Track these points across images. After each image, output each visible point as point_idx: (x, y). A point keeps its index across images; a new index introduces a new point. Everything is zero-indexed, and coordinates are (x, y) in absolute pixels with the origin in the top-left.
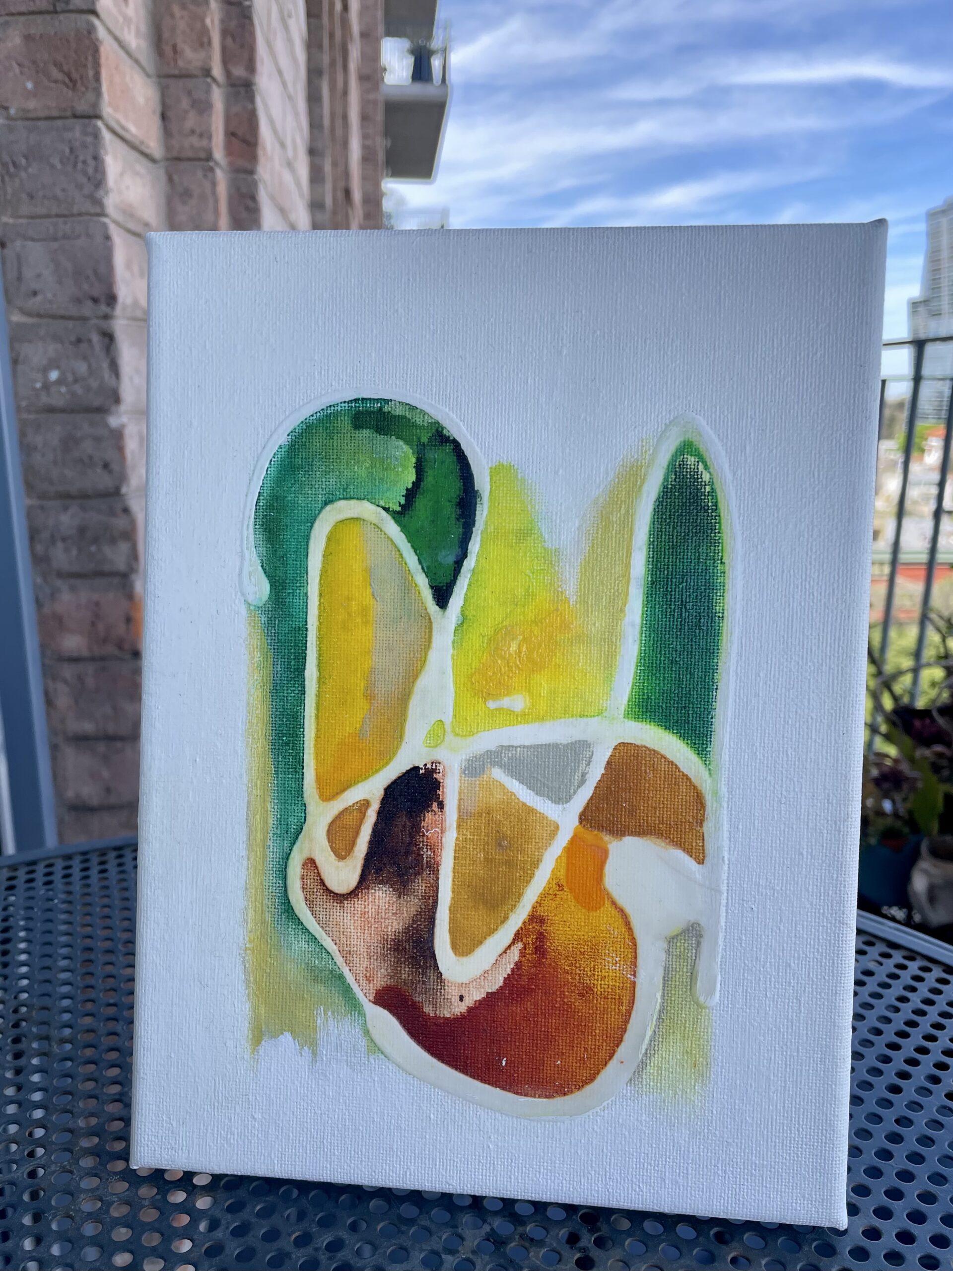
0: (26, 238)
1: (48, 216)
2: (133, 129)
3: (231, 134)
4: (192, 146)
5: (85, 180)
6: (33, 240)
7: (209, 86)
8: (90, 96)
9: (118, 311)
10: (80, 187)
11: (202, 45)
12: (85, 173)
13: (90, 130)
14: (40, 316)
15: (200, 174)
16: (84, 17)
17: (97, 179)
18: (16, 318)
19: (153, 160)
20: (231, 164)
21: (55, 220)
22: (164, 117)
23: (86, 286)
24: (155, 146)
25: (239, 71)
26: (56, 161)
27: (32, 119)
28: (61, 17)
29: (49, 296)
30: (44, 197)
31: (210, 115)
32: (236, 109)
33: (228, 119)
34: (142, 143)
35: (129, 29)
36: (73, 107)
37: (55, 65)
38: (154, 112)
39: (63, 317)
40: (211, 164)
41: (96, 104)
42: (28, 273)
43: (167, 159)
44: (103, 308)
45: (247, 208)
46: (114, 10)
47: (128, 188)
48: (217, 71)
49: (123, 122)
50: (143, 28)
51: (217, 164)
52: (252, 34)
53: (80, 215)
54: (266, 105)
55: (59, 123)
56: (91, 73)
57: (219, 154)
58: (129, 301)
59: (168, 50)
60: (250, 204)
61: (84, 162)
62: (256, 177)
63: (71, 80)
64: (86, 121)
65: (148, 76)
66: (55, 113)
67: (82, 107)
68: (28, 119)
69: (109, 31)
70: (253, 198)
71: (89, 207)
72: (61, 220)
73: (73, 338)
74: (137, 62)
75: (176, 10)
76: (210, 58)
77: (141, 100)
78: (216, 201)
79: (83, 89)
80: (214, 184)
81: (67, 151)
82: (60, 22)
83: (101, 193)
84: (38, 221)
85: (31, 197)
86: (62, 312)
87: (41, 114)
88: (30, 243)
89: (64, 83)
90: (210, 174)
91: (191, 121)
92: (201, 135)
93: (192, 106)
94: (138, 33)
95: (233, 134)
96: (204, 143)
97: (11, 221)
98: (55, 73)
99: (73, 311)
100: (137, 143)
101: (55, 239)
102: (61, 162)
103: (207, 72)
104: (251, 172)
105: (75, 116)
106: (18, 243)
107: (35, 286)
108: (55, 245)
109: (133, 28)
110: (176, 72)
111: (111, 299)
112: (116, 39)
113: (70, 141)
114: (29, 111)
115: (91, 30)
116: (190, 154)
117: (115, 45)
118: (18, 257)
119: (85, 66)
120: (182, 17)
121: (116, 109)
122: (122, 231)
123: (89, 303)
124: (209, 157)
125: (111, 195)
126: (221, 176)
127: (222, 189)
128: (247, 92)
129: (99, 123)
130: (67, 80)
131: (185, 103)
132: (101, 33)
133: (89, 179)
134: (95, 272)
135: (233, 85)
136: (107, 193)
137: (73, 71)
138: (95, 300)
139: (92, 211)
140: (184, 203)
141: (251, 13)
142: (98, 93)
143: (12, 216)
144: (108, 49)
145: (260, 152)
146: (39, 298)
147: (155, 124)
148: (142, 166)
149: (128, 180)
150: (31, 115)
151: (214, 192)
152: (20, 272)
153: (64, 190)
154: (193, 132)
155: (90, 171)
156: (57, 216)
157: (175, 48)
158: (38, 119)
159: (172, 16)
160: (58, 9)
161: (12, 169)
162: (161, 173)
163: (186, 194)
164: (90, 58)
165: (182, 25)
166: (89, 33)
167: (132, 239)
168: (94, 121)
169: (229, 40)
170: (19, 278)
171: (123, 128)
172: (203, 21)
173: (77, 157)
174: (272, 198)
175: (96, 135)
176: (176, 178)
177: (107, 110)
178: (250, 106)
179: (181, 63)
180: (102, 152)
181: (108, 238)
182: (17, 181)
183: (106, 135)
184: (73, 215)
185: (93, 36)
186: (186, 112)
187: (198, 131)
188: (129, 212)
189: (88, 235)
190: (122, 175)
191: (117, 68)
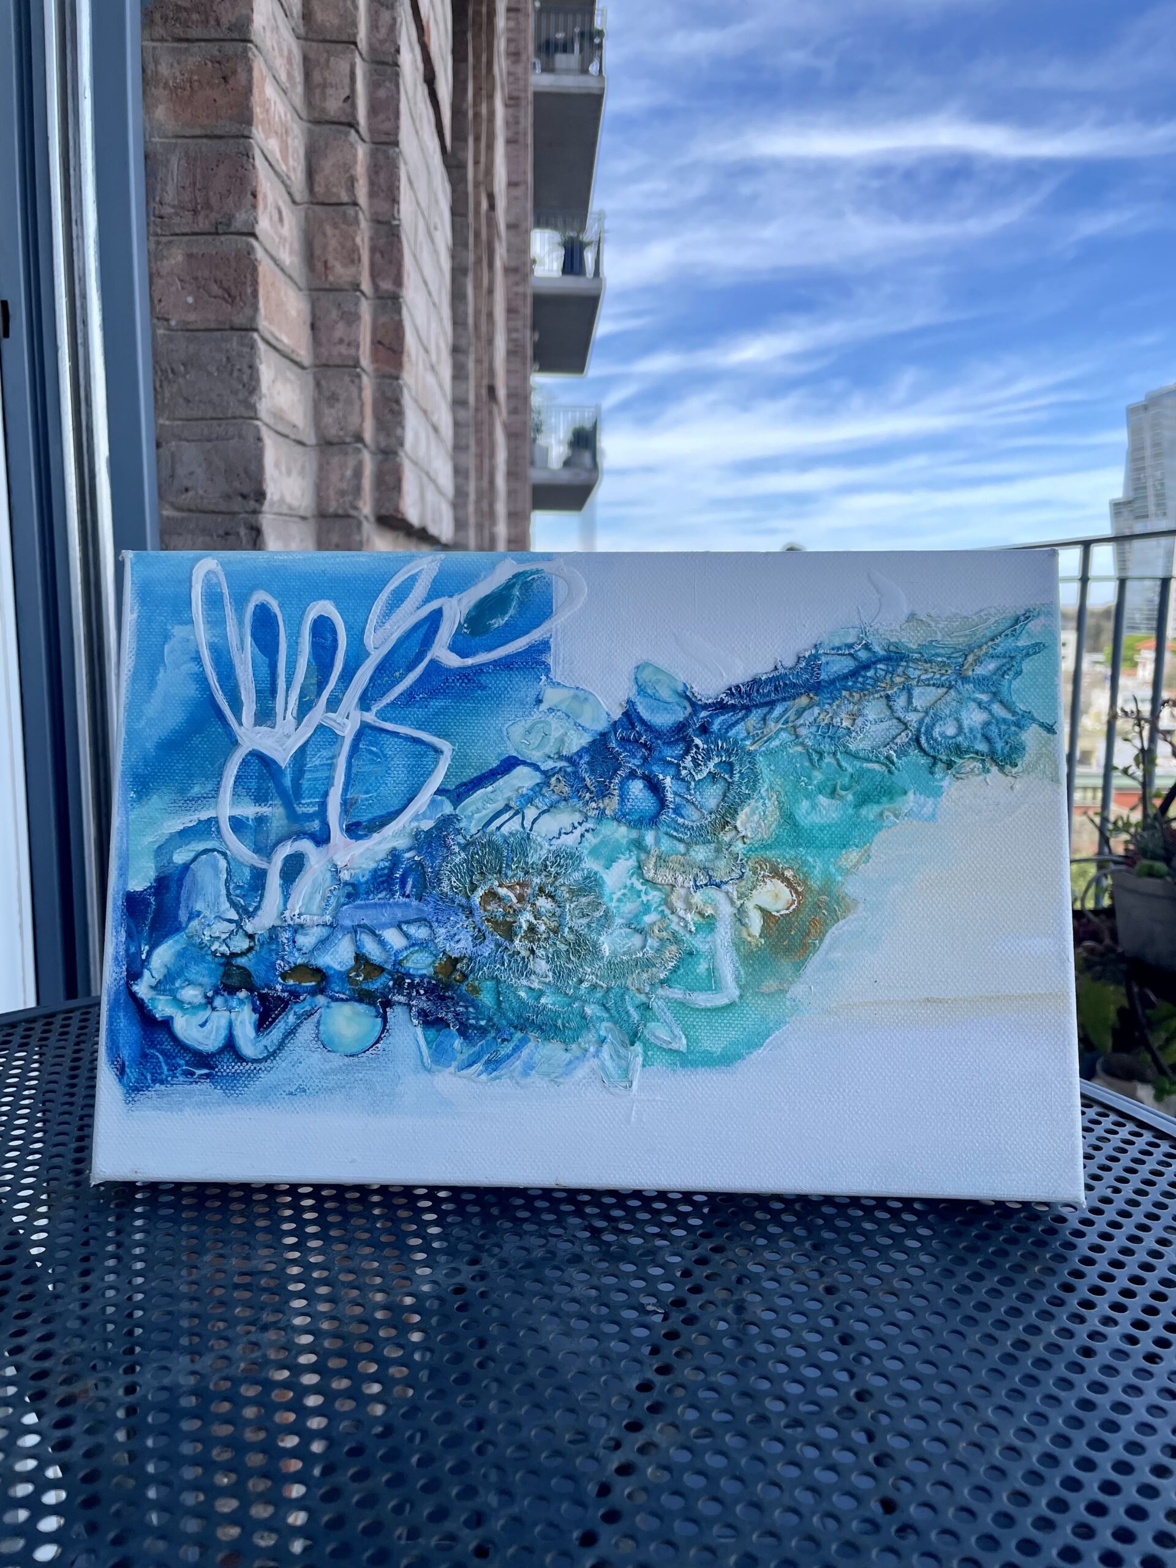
0: (180, 439)
1: (202, 419)
2: (285, 339)
3: (377, 343)
4: (340, 354)
5: (240, 387)
6: (188, 441)
7: (358, 298)
8: (248, 311)
9: (266, 507)
10: (235, 392)
11: (352, 262)
12: (239, 379)
13: (246, 341)
14: (190, 510)
15: (347, 379)
16: (244, 238)
17: (252, 385)
18: (168, 512)
19: (303, 368)
20: (377, 370)
21: (209, 422)
22: (313, 327)
23: (236, 484)
24: (304, 355)
25: (386, 285)
26: (212, 369)
27: (192, 330)
28: (223, 238)
29: (201, 492)
30: (200, 401)
31: (358, 326)
32: (383, 319)
33: (375, 329)
34: (293, 351)
35: (284, 246)
36: (231, 321)
37: (216, 282)
38: (305, 323)
39: (213, 512)
40: (358, 370)
41: (253, 318)
42: (181, 471)
43: (316, 366)
44: (252, 504)
45: (392, 411)
46: (271, 232)
47: (279, 393)
48: (366, 286)
49: (277, 334)
50: (296, 246)
51: (363, 370)
52: (400, 251)
53: (234, 418)
54: (411, 315)
55: (218, 334)
56: (249, 291)
57: (365, 362)
58: (276, 498)
59: (319, 266)
60: (395, 407)
61: (240, 370)
62: (401, 382)
63: (230, 295)
64: (243, 333)
65: (300, 289)
66: (213, 326)
67: (239, 320)
68: (188, 330)
69: (266, 251)
70: (398, 402)
71: (242, 411)
72: (215, 423)
73: (221, 532)
74: (290, 277)
75: (329, 230)
76: (360, 273)
77: (293, 313)
78: (362, 405)
79: (242, 304)
80: (360, 389)
81: (224, 360)
82: (222, 242)
83: (255, 398)
84: (194, 423)
85: (187, 401)
86: (212, 507)
87: (199, 326)
88: (185, 443)
89: (224, 299)
90: (357, 381)
91: (340, 331)
92: (349, 344)
93: (342, 318)
94: (291, 253)
95: (380, 343)
96: (352, 351)
97: (167, 423)
98: (215, 289)
99: (223, 506)
100: (288, 351)
101: (209, 440)
102: (218, 369)
103: (357, 287)
104: (397, 378)
105: (232, 329)
106: (173, 443)
107: (188, 483)
108: (209, 445)
109: (287, 246)
110: (327, 286)
111: (261, 496)
112: (272, 258)
113: (227, 351)
114: (189, 323)
115: (250, 251)
116: (338, 361)
117: (272, 264)
118: (173, 455)
119: (245, 283)
120: (334, 236)
121: (271, 322)
122: (272, 433)
123: (240, 499)
124: (357, 364)
125: (264, 400)
126: (367, 383)
127: (368, 394)
128: (394, 304)
129: (255, 335)
130: (226, 296)
131: (334, 314)
132: (260, 254)
133: (244, 386)
134: (246, 471)
135: (380, 298)
136: (260, 399)
137: (233, 287)
138: (244, 497)
139: (246, 415)
140: (332, 406)
141: (399, 231)
142: (255, 308)
143: (168, 419)
144: (265, 267)
145: (405, 359)
146: (191, 494)
147: (305, 333)
148: (292, 373)
149: (279, 386)
150: (189, 327)
151: (360, 397)
152: (173, 470)
153: (219, 395)
154: (341, 341)
155: (245, 378)
156: (212, 419)
157: (326, 262)
158: (197, 330)
159: (324, 234)
160: (220, 231)
161: (171, 376)
162: (310, 379)
163: (333, 398)
164: (248, 276)
165: (333, 243)
166: (249, 254)
167: (281, 439)
168: (251, 333)
169: (378, 256)
170: (172, 476)
171: (277, 339)
172: (353, 240)
173: (233, 365)
174: (416, 401)
175: (253, 346)
176: (323, 383)
177: (263, 323)
178: (397, 318)
179: (331, 278)
180: (258, 361)
181: (259, 439)
182: (175, 386)
183: (261, 346)
184: (227, 418)
185: (252, 257)
186: (336, 322)
187: (346, 340)
188: (278, 415)
189: (240, 436)
190: (274, 381)
191: (273, 284)
